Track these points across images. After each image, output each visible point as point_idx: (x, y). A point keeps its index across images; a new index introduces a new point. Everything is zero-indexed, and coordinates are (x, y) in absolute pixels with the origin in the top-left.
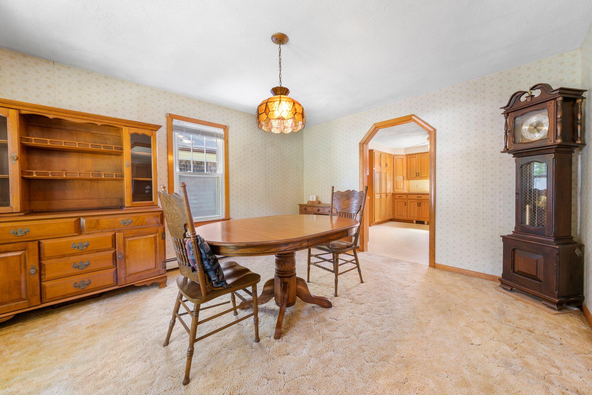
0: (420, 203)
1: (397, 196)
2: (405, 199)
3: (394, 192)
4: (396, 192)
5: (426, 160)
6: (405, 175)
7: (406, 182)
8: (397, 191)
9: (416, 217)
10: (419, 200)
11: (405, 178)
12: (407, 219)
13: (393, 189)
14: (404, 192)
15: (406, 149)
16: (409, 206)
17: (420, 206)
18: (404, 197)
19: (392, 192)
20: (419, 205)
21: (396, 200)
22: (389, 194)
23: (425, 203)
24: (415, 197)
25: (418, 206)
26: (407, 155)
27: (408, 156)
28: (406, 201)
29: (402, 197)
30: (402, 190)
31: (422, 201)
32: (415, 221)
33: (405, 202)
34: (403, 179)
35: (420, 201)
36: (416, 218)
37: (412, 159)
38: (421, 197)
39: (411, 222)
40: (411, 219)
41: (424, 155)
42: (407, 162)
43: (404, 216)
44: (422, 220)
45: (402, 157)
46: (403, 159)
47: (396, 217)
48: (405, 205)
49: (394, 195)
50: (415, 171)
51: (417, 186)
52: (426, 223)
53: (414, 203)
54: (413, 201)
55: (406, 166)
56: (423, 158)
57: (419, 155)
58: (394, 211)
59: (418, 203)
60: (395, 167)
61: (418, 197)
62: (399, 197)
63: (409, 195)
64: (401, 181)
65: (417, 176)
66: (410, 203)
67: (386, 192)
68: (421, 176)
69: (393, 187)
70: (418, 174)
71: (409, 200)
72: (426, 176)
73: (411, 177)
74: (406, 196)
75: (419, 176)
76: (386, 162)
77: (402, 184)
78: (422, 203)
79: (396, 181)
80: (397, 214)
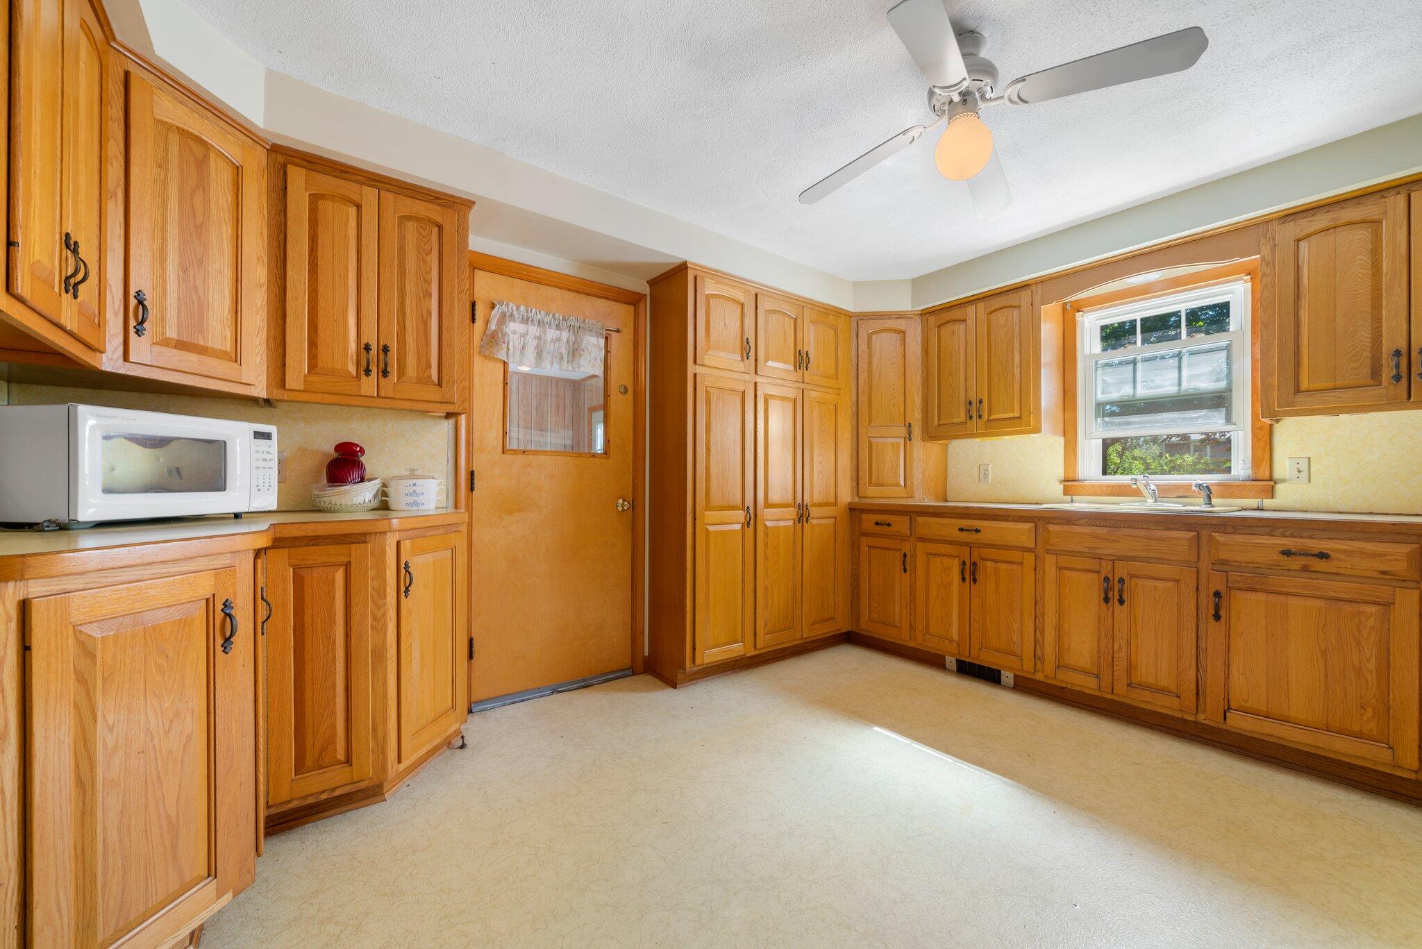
0: (975, 564)
1: (869, 520)
2: (904, 538)
3: (856, 500)
4: (868, 501)
5: (1017, 329)
6: (916, 417)
7: (919, 448)
8: (875, 495)
9: (956, 638)
10: (966, 544)
11: (917, 431)
12: (911, 644)
13: (854, 485)
14: (910, 502)
15: (919, 284)
16: (921, 574)
17: (975, 581)
18: (900, 525)
19: (846, 496)
20: (970, 573)
21: (864, 541)
23: (1002, 566)
24: (949, 528)
25: (964, 579)
26: (926, 314)
27: (932, 319)
28: (906, 547)
29: (889, 525)
30: (901, 492)
31: (986, 553)
32: (951, 662)
33: (905, 556)
34: (903, 431)
35: (975, 553)
36: (955, 645)
37: (946, 330)
38: (977, 531)
39: (933, 661)
40: (932, 645)
41: (1012, 299)
42: (926, 350)
43: (900, 629)
44: (987, 659)
45: (901, 324)
46: (905, 332)
47: (865, 627)
48: (905, 570)
49: (855, 511)
50: (963, 395)
51: (983, 473)
52: (1007, 677)
53: (946, 561)
54: (942, 548)
55: (923, 372)
56: (1000, 318)
57: (981, 305)
58: (858, 597)
59: (964, 563)
60: (863, 376)
61: (961, 530)
62: (877, 524)
63: (920, 520)
64: (893, 443)
65: (971, 417)
66: (928, 562)
67: (799, 500)
68: (993, 417)
69: (854, 475)
70: (978, 404)
71: (920, 545)
72: (1016, 414)
73: (941, 422)
74: (907, 519)
75: (980, 417)
76: (799, 347)
77: (898, 457)
78: (989, 564)
79: (870, 443)
80: (869, 611)
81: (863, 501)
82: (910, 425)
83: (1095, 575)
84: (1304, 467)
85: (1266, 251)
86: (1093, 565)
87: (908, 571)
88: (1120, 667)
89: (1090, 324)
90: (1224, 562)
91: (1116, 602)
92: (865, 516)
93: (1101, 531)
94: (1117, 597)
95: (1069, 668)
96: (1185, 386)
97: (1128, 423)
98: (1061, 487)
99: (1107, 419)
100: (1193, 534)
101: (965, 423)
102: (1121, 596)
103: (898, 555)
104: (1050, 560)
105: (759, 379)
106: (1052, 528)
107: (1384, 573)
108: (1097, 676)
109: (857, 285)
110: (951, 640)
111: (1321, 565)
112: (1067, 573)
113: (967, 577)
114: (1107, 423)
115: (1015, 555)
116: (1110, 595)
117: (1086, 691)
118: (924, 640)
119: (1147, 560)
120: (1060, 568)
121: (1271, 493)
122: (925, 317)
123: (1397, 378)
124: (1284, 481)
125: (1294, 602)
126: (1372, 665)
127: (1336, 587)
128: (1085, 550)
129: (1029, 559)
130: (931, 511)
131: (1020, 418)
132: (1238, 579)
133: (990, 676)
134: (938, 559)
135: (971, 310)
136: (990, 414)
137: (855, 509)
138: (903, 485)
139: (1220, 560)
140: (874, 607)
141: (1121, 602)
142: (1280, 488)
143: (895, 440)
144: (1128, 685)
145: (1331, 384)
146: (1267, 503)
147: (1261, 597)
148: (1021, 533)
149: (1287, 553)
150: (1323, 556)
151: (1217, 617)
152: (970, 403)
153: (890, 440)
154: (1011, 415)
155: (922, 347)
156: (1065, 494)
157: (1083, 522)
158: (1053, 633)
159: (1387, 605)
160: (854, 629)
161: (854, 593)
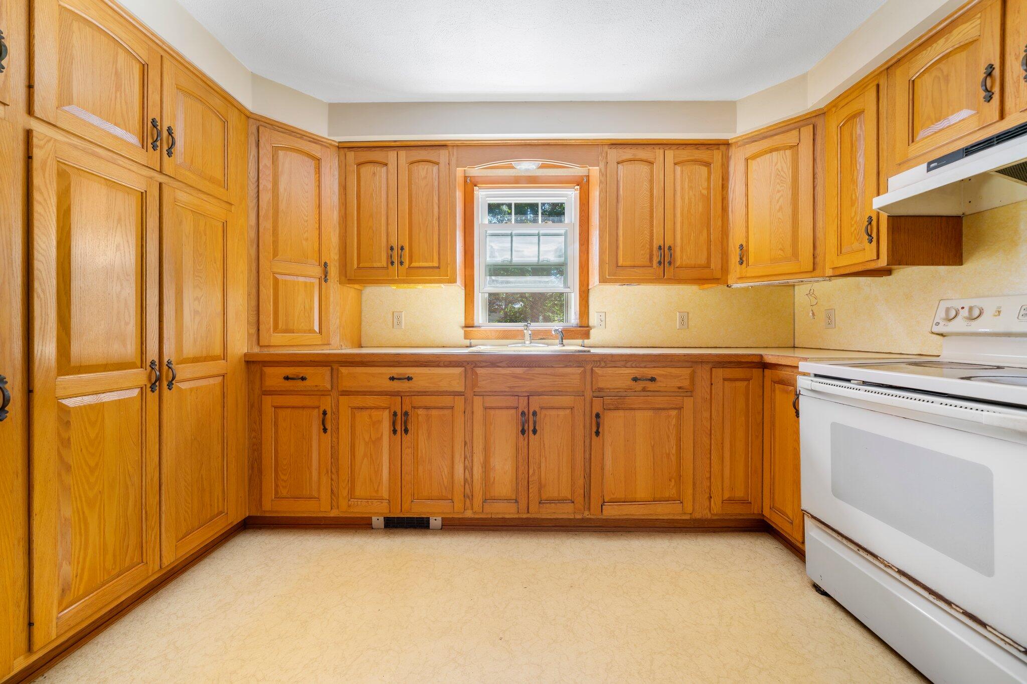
0: (406, 414)
1: (274, 377)
2: (324, 393)
3: (256, 350)
4: (272, 351)
5: (436, 184)
6: (332, 256)
7: (336, 291)
8: (282, 343)
9: (385, 495)
10: (396, 393)
11: (333, 271)
12: (334, 513)
13: (253, 331)
15: (336, 111)
16: (344, 432)
17: (406, 431)
18: (319, 378)
19: (241, 350)
20: (402, 423)
21: (268, 401)
22: (182, 372)
23: (434, 412)
24: (379, 378)
25: (395, 431)
26: (344, 147)
27: (351, 155)
28: (327, 403)
29: (303, 379)
30: (316, 339)
31: (418, 400)
32: (377, 521)
33: (325, 413)
34: (318, 271)
35: (407, 400)
36: (385, 503)
37: (366, 170)
38: (409, 379)
39: (357, 524)
40: (359, 509)
41: (433, 155)
42: (343, 186)
43: (318, 498)
44: (416, 510)
45: (316, 150)
46: (319, 160)
47: (270, 507)
48: (325, 430)
49: (254, 365)
50: (384, 239)
51: (396, 319)
52: (435, 522)
53: (374, 413)
54: (370, 401)
55: (340, 210)
56: (422, 170)
57: (403, 153)
58: (260, 471)
59: (395, 414)
60: (266, 197)
61: (392, 379)
62: (287, 378)
63: (344, 370)
64: (305, 283)
65: (392, 263)
66: (353, 417)
67: (152, 353)
68: (414, 265)
69: (253, 319)
70: (400, 251)
71: (343, 399)
72: (436, 265)
73: (361, 265)
74: (326, 371)
75: (402, 263)
76: (153, 113)
77: (312, 301)
78: (420, 412)
79: (276, 281)
80: (277, 486)
81: (266, 351)
82: (326, 264)
83: (514, 411)
84: (603, 318)
85: (602, 165)
86: (512, 401)
87: (329, 431)
88: (533, 489)
89: (484, 196)
90: (600, 390)
91: (531, 433)
92: (269, 370)
93: (519, 371)
94: (531, 428)
95: (494, 499)
96: (541, 258)
97: (507, 282)
98: (461, 332)
99: (493, 278)
100: (582, 369)
101: (387, 268)
102: (535, 427)
103: (316, 414)
104: (478, 401)
106: (480, 371)
107: (680, 388)
108: (516, 501)
109: (257, 80)
110: (381, 499)
111: (651, 386)
112: (492, 412)
113: (398, 428)
114: (493, 281)
115: (447, 401)
116: (526, 427)
117: (507, 516)
118: (349, 506)
119: (552, 393)
120: (486, 408)
121: (587, 335)
122: (342, 152)
123: (660, 263)
124: (594, 327)
125: (639, 414)
126: (674, 451)
127: (660, 401)
128: (507, 390)
129: (459, 402)
130: (358, 359)
131: (438, 267)
132: (609, 401)
133: (419, 525)
134: (365, 413)
135: (392, 155)
136: (411, 261)
137: (253, 362)
138: (317, 329)
139: (599, 388)
140: (283, 480)
141: (535, 432)
142: (592, 332)
143: (308, 280)
144: (540, 503)
145: (632, 264)
146: (586, 342)
147: (621, 413)
148: (452, 379)
149: (635, 379)
150: (653, 380)
151: (597, 433)
152: (392, 249)
153: (301, 279)
154: (430, 264)
155: (340, 183)
156: (466, 338)
157: (503, 364)
158: (480, 471)
159: (680, 409)
160: (255, 513)
161: (253, 468)
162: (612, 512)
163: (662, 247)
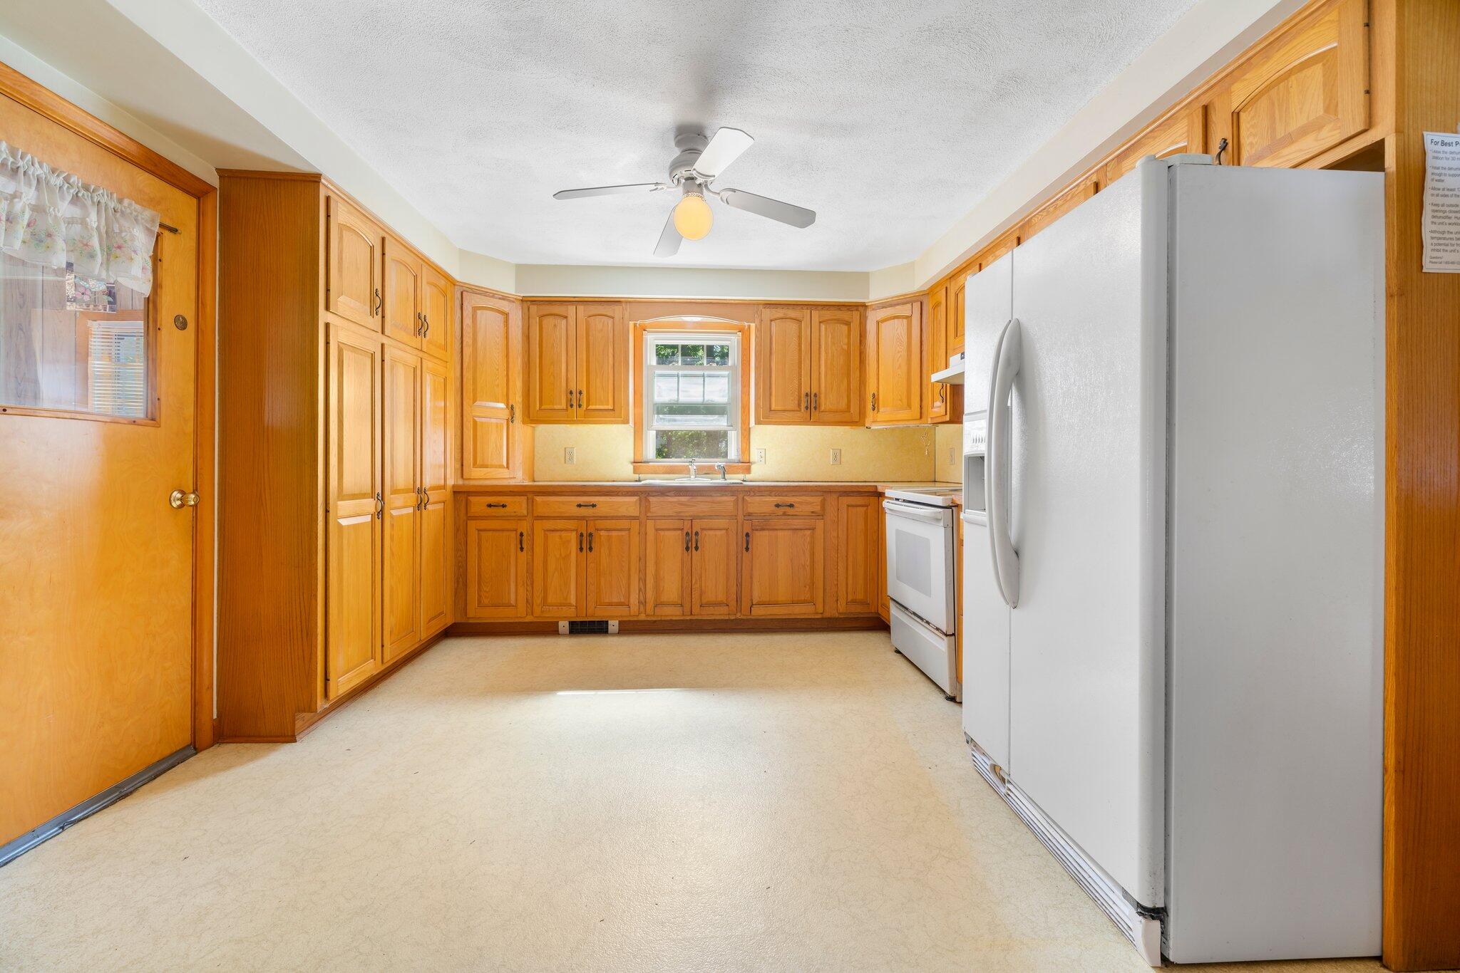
0: (591, 535)
1: (478, 504)
2: (520, 518)
3: (460, 482)
4: (472, 483)
5: (611, 335)
6: (517, 400)
7: (520, 430)
8: (480, 476)
9: (573, 601)
10: (582, 518)
11: (518, 413)
12: (529, 619)
13: (458, 466)
14: (512, 482)
15: (523, 271)
16: (538, 550)
17: (591, 549)
18: (517, 506)
19: (451, 482)
20: (586, 543)
21: (473, 525)
22: (433, 496)
23: (614, 534)
24: (568, 505)
25: (581, 549)
26: (528, 302)
27: (534, 308)
28: (524, 527)
29: (504, 506)
30: (505, 473)
31: (600, 524)
32: (564, 626)
33: (521, 535)
34: (506, 414)
35: (591, 524)
36: (573, 609)
37: (547, 323)
38: (594, 506)
39: (547, 629)
40: (549, 615)
41: (607, 310)
42: (527, 337)
43: (516, 606)
44: (597, 614)
45: (505, 306)
46: (507, 315)
47: (476, 613)
48: (522, 549)
49: (461, 495)
50: (564, 384)
51: (568, 455)
52: (613, 625)
53: (564, 534)
54: (560, 524)
55: (523, 356)
56: (598, 323)
57: (581, 308)
58: (466, 585)
59: (582, 535)
60: (467, 351)
61: (579, 506)
62: (490, 506)
63: (539, 499)
64: (497, 424)
65: (572, 406)
66: (546, 538)
67: (418, 485)
68: (590, 407)
69: (459, 457)
70: (578, 395)
71: (538, 524)
72: (610, 407)
73: (543, 407)
74: (523, 499)
75: (580, 406)
76: (419, 311)
77: (501, 439)
78: (602, 533)
79: (475, 423)
80: (480, 596)
81: (467, 482)
82: (512, 406)
83: (679, 532)
84: (763, 455)
85: (757, 321)
86: (678, 524)
87: (525, 549)
88: (696, 595)
89: (652, 340)
90: (750, 514)
91: (694, 549)
92: (473, 499)
93: (683, 499)
94: (694, 545)
95: (663, 604)
96: (706, 398)
97: (675, 420)
98: (631, 467)
99: (661, 416)
100: (735, 498)
101: (567, 410)
102: (697, 544)
103: (513, 536)
104: (650, 524)
105: (385, 340)
106: (652, 499)
107: (813, 512)
108: (682, 605)
109: (463, 254)
110: (570, 605)
111: (790, 511)
112: (662, 533)
113: (584, 546)
114: (661, 419)
115: (624, 524)
116: (690, 545)
117: (674, 618)
118: (542, 612)
119: (710, 517)
120: (657, 530)
121: (748, 470)
122: (525, 304)
123: (807, 408)
124: (755, 463)
125: (780, 533)
126: (808, 563)
127: (797, 523)
128: (674, 514)
129: (635, 524)
130: (551, 490)
131: (613, 410)
132: (757, 523)
133: (599, 628)
134: (558, 534)
135: (572, 309)
136: (588, 405)
137: (459, 492)
138: (505, 464)
139: (749, 513)
140: (485, 591)
141: (697, 548)
142: (753, 467)
143: (499, 421)
144: (701, 606)
145: (783, 408)
146: (748, 477)
147: (766, 533)
148: (629, 505)
149: (777, 506)
150: (791, 506)
151: (747, 549)
152: (571, 393)
153: (493, 421)
154: (606, 407)
155: (523, 333)
156: (635, 473)
157: (672, 493)
158: (652, 581)
159: (813, 529)
160: (459, 620)
161: (458, 582)
162: (759, 612)
163: (809, 394)
